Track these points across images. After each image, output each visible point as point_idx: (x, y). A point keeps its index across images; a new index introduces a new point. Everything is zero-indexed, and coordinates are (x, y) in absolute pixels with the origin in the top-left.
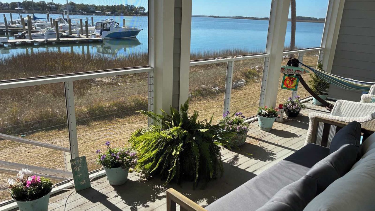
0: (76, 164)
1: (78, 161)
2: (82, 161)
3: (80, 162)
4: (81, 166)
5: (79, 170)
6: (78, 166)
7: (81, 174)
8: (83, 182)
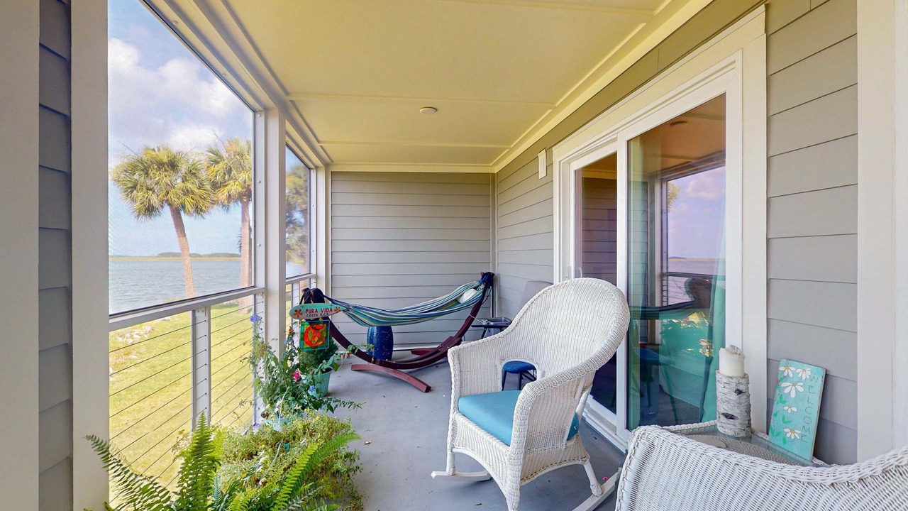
0: (791, 375)
1: (798, 371)
2: (808, 377)
3: (804, 378)
4: (801, 389)
5: (793, 395)
6: (794, 385)
7: (794, 409)
8: (793, 431)
